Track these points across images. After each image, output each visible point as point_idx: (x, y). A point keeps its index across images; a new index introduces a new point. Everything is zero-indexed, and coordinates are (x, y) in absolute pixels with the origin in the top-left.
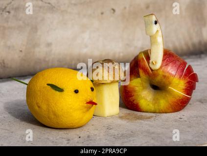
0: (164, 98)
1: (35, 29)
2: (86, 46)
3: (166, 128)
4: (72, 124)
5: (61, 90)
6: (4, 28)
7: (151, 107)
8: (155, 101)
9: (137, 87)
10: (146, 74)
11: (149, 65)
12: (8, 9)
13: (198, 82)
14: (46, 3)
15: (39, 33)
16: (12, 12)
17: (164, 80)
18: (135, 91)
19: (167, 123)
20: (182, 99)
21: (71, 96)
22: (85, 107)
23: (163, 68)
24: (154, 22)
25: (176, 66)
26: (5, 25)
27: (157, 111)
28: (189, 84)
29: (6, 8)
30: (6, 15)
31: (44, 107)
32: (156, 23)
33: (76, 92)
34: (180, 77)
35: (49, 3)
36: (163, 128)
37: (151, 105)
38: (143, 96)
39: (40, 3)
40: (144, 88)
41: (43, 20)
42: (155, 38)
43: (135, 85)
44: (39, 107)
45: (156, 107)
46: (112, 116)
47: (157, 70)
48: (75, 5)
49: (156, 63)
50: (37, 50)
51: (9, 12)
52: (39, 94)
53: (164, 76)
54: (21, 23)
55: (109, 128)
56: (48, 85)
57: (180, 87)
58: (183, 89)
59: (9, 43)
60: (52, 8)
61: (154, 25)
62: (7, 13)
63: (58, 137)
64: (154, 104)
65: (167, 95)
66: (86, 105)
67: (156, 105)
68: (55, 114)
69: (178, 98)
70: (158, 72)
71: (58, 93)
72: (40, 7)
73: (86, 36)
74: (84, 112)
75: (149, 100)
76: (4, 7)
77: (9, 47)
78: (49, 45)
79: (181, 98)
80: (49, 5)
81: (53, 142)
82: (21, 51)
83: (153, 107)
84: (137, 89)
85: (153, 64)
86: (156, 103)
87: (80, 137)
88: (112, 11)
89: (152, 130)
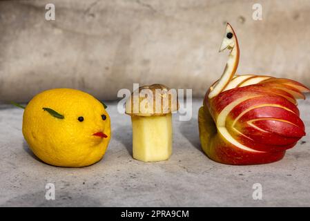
1: (127, 39)
5: (61, 117)
6: (86, 36)
12: (91, 11)
14: (144, 5)
15: (132, 45)
16: (97, 16)
21: (73, 125)
26: (88, 32)
29: (88, 10)
30: (88, 19)
31: (40, 138)
33: (81, 119)
35: (149, 6)
39: (136, 5)
41: (139, 28)
44: (35, 138)
46: (154, 162)
48: (186, 9)
50: (129, 68)
51: (93, 15)
54: (108, 30)
59: (91, 57)
60: (152, 13)
62: (91, 17)
72: (136, 11)
73: (199, 53)
76: (86, 9)
77: (91, 62)
78: (146, 62)
80: (148, 8)
82: (107, 68)
88: (241, 20)
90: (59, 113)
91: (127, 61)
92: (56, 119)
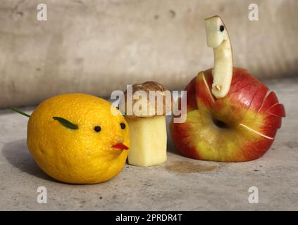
0: (233, 141)
1: (58, 38)
2: (133, 64)
3: (232, 186)
4: (92, 177)
5: (74, 127)
6: (14, 36)
7: (214, 153)
8: (220, 143)
9: (193, 123)
10: (205, 104)
11: (211, 90)
12: (20, 9)
13: (284, 116)
15: (65, 44)
16: (26, 14)
17: (232, 113)
18: (190, 129)
19: (235, 177)
20: (260, 142)
21: (89, 135)
22: (111, 153)
23: (232, 95)
24: (219, 28)
25: (250, 94)
26: (16, 32)
27: (223, 159)
28: (271, 120)
29: (16, 7)
30: (16, 17)
31: (50, 151)
32: (222, 29)
33: (97, 129)
34: (257, 109)
35: (80, 2)
36: (227, 185)
37: (214, 150)
38: (201, 136)
39: (67, 2)
40: (204, 125)
41: (70, 25)
42: (221, 51)
44: (43, 151)
45: (222, 153)
47: (223, 99)
48: (117, 4)
49: (221, 88)
51: (21, 14)
52: (43, 132)
53: (233, 108)
54: (38, 29)
55: (147, 184)
56: (56, 118)
57: (256, 125)
58: (262, 128)
59: (21, 58)
60: (84, 10)
61: (219, 32)
62: (19, 16)
63: (69, 197)
64: (218, 149)
65: (238, 136)
66: (111, 149)
67: (222, 150)
68: (65, 163)
69: (253, 140)
70: (224, 101)
71: (69, 131)
72: (67, 7)
73: (133, 49)
74: (109, 160)
75: (210, 143)
76: (13, 7)
77: (21, 64)
78: (79, 61)
79: (257, 141)
80: (79, 4)
81: (60, 205)
82: (39, 69)
83: (217, 152)
84: (193, 125)
85: (217, 89)
86: (221, 147)
87: (101, 198)
88: (171, 14)
89: (211, 188)
90: (71, 122)
91: (59, 61)
92: (69, 130)
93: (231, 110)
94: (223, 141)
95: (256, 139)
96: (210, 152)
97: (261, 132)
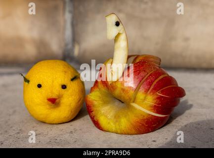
0: (125, 116)
7: (112, 126)
8: (117, 117)
9: (96, 101)
10: (104, 86)
17: (123, 94)
18: (94, 106)
20: (148, 119)
27: (119, 132)
28: (161, 101)
37: (112, 124)
38: (102, 112)
40: (105, 103)
43: (94, 99)
45: (118, 127)
53: (123, 90)
57: (146, 104)
58: (151, 107)
64: (115, 123)
65: (129, 113)
67: (117, 124)
69: (141, 117)
70: (116, 84)
75: (109, 117)
79: (145, 118)
83: (114, 126)
84: (96, 103)
86: (117, 121)
93: (122, 92)
94: (119, 117)
95: (144, 116)
96: (109, 125)
97: (149, 110)
